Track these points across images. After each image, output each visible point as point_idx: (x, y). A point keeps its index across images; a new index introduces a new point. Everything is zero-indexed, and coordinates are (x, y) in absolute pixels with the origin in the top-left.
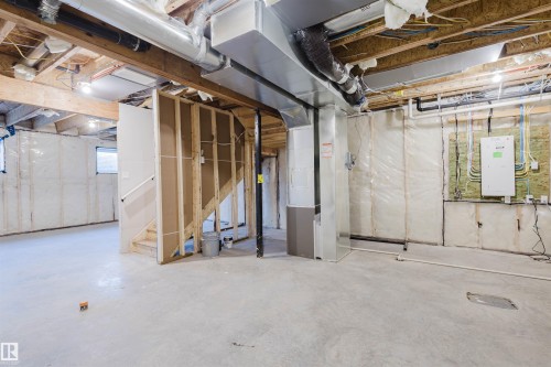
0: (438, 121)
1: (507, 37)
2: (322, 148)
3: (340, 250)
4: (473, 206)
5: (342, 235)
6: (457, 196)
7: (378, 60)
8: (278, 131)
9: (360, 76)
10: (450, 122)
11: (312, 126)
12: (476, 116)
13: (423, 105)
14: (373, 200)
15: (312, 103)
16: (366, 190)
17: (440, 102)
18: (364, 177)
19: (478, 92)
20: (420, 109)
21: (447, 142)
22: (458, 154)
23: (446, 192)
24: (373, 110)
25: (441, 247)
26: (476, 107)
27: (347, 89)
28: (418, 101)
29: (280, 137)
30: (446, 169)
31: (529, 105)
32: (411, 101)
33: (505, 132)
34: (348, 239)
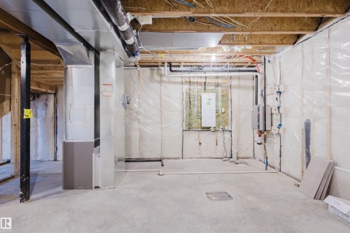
0: (180, 80)
1: (225, 30)
2: (102, 88)
3: (117, 174)
4: (197, 133)
5: (119, 160)
6: (189, 128)
7: (153, 19)
8: (55, 68)
9: (137, 31)
10: (186, 82)
11: (92, 67)
12: (199, 80)
13: (173, 69)
14: (141, 131)
15: (93, 44)
16: (136, 125)
17: (182, 68)
18: (134, 114)
19: (200, 66)
20: (171, 71)
21: (185, 94)
22: (190, 102)
23: (184, 125)
24: (141, 66)
25: (181, 159)
26: (199, 74)
27: (127, 39)
28: (170, 65)
29: (58, 74)
30: (184, 110)
31: (221, 77)
32: (166, 64)
33: (211, 91)
34: (123, 163)
